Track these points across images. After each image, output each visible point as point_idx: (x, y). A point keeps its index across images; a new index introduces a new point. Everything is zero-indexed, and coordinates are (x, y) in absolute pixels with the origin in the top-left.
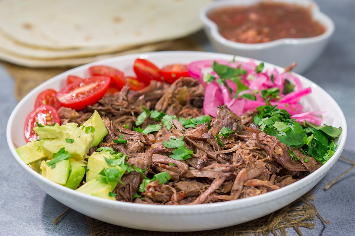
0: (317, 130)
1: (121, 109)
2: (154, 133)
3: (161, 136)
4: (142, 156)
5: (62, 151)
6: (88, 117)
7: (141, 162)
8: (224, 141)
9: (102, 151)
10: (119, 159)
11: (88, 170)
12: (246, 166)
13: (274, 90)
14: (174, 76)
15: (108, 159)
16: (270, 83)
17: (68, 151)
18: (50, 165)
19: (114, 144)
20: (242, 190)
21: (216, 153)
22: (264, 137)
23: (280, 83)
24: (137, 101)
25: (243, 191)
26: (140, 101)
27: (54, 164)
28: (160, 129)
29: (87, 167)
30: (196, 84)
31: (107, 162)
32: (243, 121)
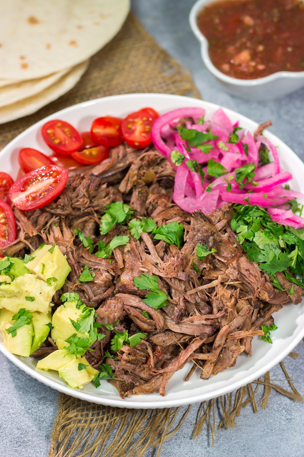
0: (301, 240)
1: (82, 209)
2: (121, 247)
3: (128, 251)
4: (112, 306)
5: (22, 312)
6: (46, 219)
7: (111, 317)
8: (200, 264)
9: (67, 301)
10: (88, 318)
11: (53, 328)
12: (228, 314)
13: (250, 169)
14: (137, 144)
15: (75, 322)
16: (244, 158)
17: (28, 309)
18: (10, 332)
19: (80, 285)
20: (224, 344)
21: (193, 291)
22: (247, 270)
23: (255, 157)
24: (100, 190)
25: (225, 346)
26: (102, 191)
27: (15, 332)
28: (128, 243)
29: (51, 324)
30: (163, 160)
31: (74, 326)
32: (219, 226)
